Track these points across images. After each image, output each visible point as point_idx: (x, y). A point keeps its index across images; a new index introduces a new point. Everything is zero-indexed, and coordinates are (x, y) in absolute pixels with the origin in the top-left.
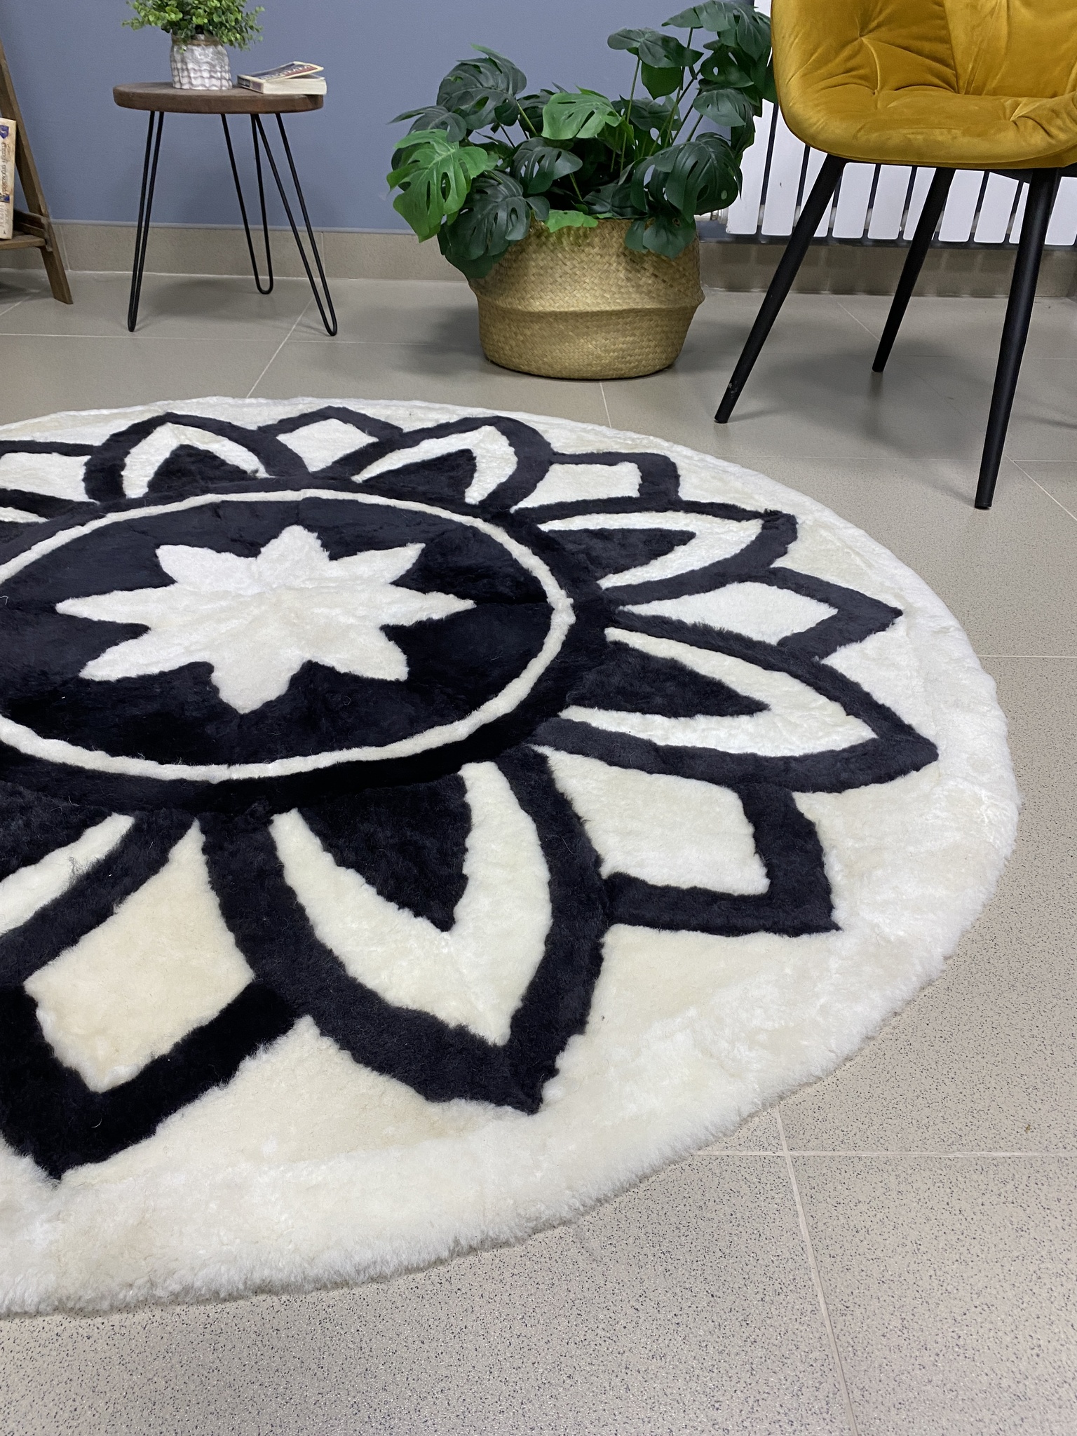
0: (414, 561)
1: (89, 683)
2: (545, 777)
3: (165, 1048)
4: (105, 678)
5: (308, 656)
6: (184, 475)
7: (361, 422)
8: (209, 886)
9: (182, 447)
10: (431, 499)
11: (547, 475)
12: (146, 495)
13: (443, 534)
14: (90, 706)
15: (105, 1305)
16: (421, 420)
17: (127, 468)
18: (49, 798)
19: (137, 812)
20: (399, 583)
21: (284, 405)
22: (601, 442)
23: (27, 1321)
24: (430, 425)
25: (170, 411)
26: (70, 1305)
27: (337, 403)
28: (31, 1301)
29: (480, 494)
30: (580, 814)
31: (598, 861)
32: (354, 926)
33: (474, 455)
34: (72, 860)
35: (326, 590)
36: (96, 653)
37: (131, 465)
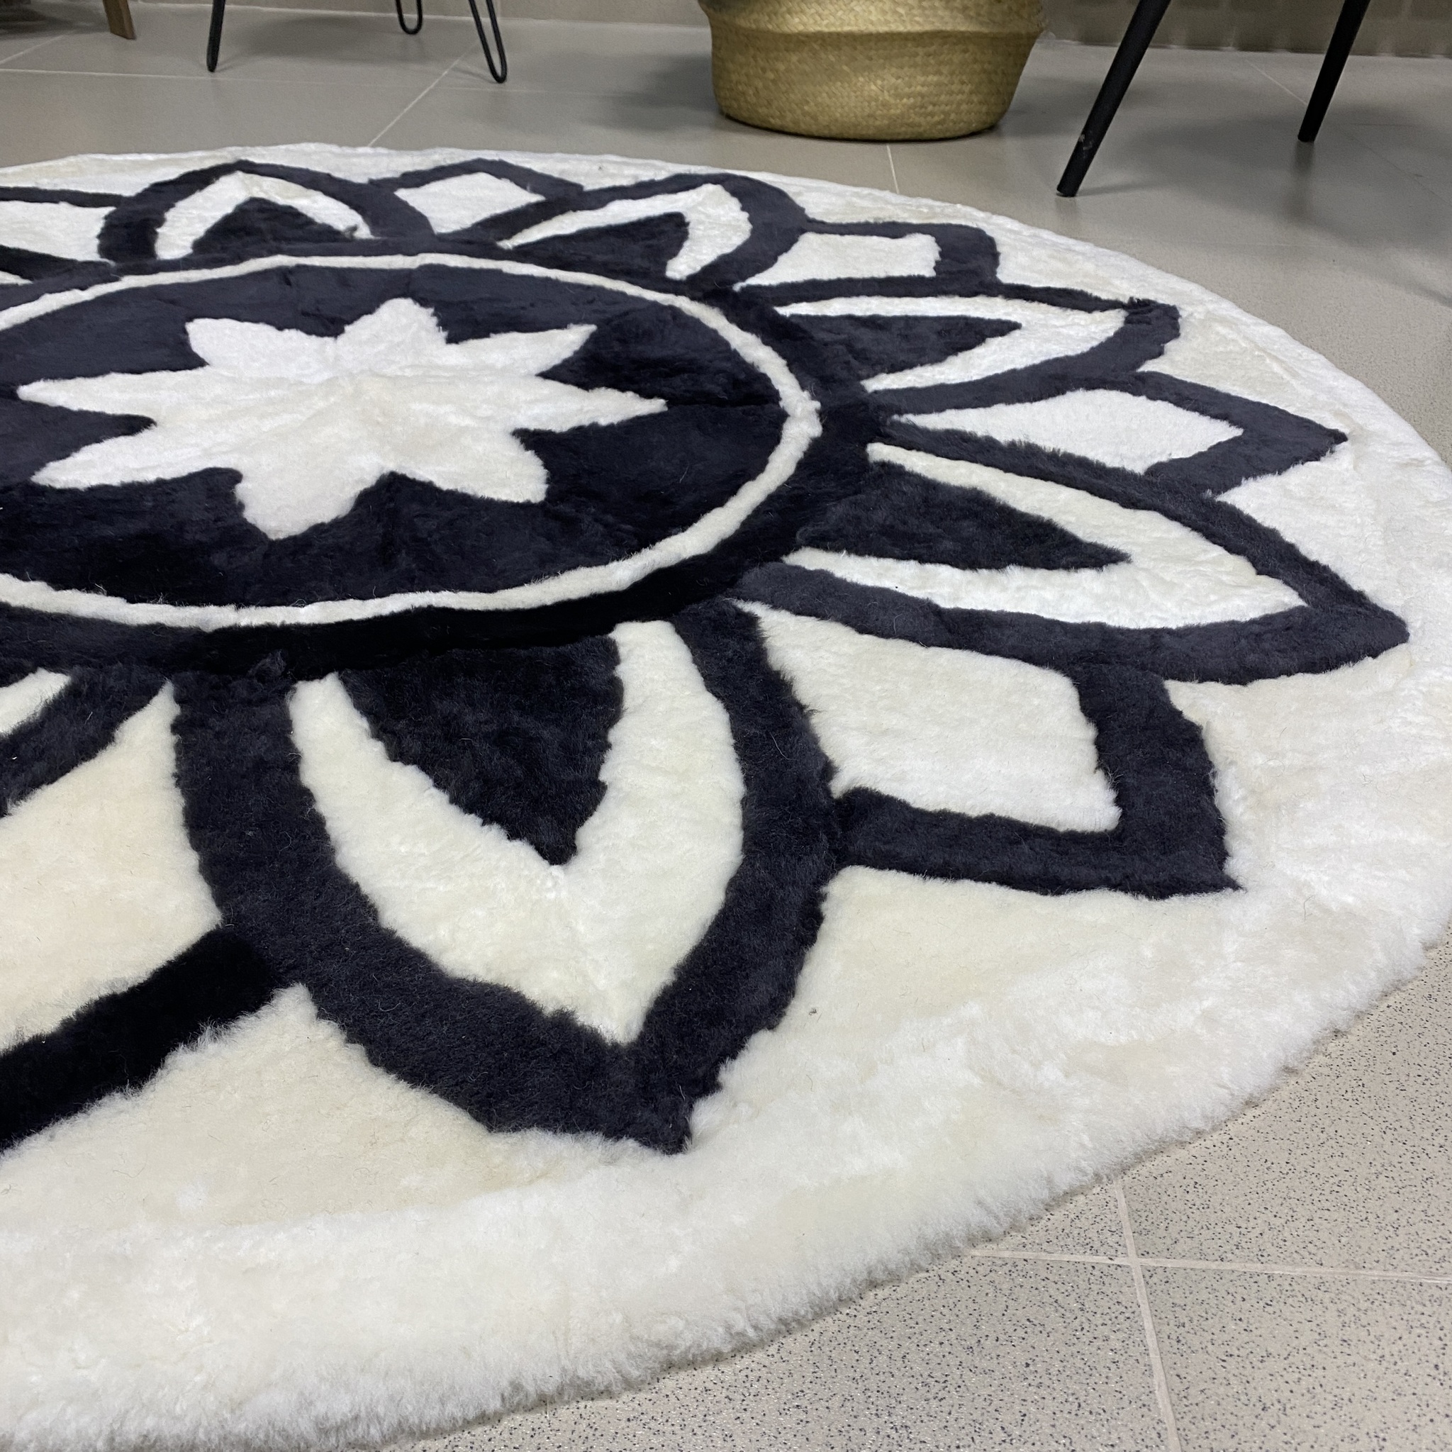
0: (576, 348)
1: (45, 490)
2: (750, 646)
4: (71, 485)
5: (391, 465)
6: (248, 234)
7: (523, 178)
8: (173, 781)
9: (253, 200)
10: (613, 271)
11: (795, 248)
12: (187, 258)
13: (626, 313)
14: (39, 522)
16: (613, 176)
17: (167, 224)
19: (77, 668)
20: (548, 375)
21: (414, 156)
22: (882, 209)
24: (625, 183)
25: (243, 158)
27: (490, 155)
29: (689, 267)
30: (804, 701)
31: (828, 770)
32: (403, 849)
33: (687, 220)
35: (432, 380)
36: (63, 451)
37: (174, 222)
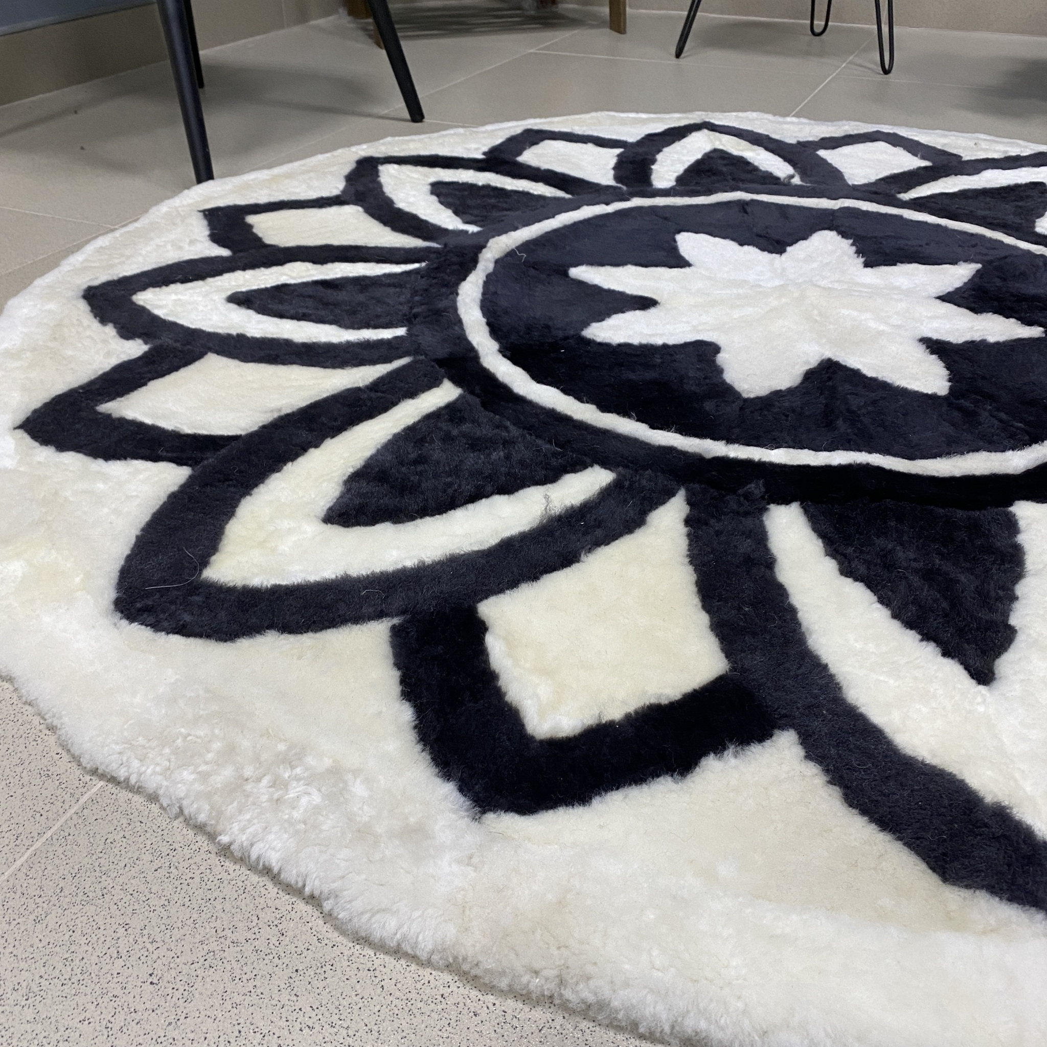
0: (966, 280)
1: (590, 342)
3: (615, 713)
4: (607, 341)
5: (828, 354)
6: (714, 174)
7: (913, 147)
8: (687, 560)
9: (715, 151)
10: (991, 224)
12: (672, 188)
13: (1006, 257)
14: (587, 363)
15: (504, 984)
16: (985, 150)
17: (657, 163)
18: (534, 437)
19: (620, 469)
20: (945, 298)
21: (828, 126)
23: (414, 967)
24: (996, 156)
25: (707, 120)
26: (466, 967)
27: (887, 128)
28: (425, 944)
32: (858, 646)
34: (547, 497)
35: (857, 294)
36: (601, 317)
37: (662, 162)
